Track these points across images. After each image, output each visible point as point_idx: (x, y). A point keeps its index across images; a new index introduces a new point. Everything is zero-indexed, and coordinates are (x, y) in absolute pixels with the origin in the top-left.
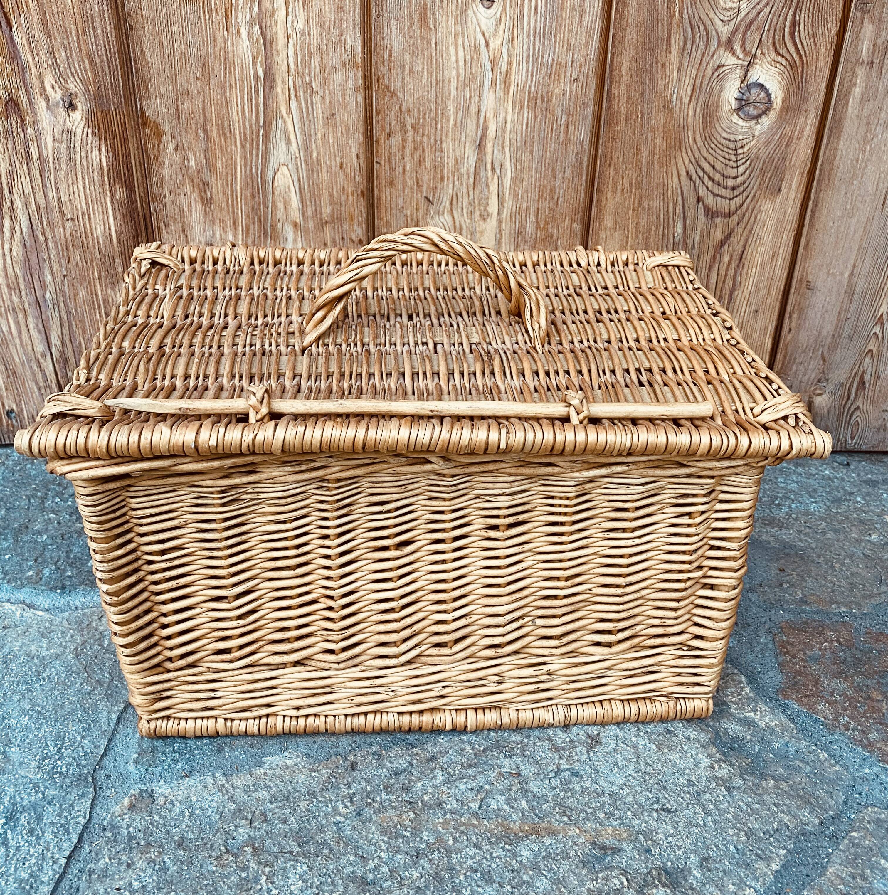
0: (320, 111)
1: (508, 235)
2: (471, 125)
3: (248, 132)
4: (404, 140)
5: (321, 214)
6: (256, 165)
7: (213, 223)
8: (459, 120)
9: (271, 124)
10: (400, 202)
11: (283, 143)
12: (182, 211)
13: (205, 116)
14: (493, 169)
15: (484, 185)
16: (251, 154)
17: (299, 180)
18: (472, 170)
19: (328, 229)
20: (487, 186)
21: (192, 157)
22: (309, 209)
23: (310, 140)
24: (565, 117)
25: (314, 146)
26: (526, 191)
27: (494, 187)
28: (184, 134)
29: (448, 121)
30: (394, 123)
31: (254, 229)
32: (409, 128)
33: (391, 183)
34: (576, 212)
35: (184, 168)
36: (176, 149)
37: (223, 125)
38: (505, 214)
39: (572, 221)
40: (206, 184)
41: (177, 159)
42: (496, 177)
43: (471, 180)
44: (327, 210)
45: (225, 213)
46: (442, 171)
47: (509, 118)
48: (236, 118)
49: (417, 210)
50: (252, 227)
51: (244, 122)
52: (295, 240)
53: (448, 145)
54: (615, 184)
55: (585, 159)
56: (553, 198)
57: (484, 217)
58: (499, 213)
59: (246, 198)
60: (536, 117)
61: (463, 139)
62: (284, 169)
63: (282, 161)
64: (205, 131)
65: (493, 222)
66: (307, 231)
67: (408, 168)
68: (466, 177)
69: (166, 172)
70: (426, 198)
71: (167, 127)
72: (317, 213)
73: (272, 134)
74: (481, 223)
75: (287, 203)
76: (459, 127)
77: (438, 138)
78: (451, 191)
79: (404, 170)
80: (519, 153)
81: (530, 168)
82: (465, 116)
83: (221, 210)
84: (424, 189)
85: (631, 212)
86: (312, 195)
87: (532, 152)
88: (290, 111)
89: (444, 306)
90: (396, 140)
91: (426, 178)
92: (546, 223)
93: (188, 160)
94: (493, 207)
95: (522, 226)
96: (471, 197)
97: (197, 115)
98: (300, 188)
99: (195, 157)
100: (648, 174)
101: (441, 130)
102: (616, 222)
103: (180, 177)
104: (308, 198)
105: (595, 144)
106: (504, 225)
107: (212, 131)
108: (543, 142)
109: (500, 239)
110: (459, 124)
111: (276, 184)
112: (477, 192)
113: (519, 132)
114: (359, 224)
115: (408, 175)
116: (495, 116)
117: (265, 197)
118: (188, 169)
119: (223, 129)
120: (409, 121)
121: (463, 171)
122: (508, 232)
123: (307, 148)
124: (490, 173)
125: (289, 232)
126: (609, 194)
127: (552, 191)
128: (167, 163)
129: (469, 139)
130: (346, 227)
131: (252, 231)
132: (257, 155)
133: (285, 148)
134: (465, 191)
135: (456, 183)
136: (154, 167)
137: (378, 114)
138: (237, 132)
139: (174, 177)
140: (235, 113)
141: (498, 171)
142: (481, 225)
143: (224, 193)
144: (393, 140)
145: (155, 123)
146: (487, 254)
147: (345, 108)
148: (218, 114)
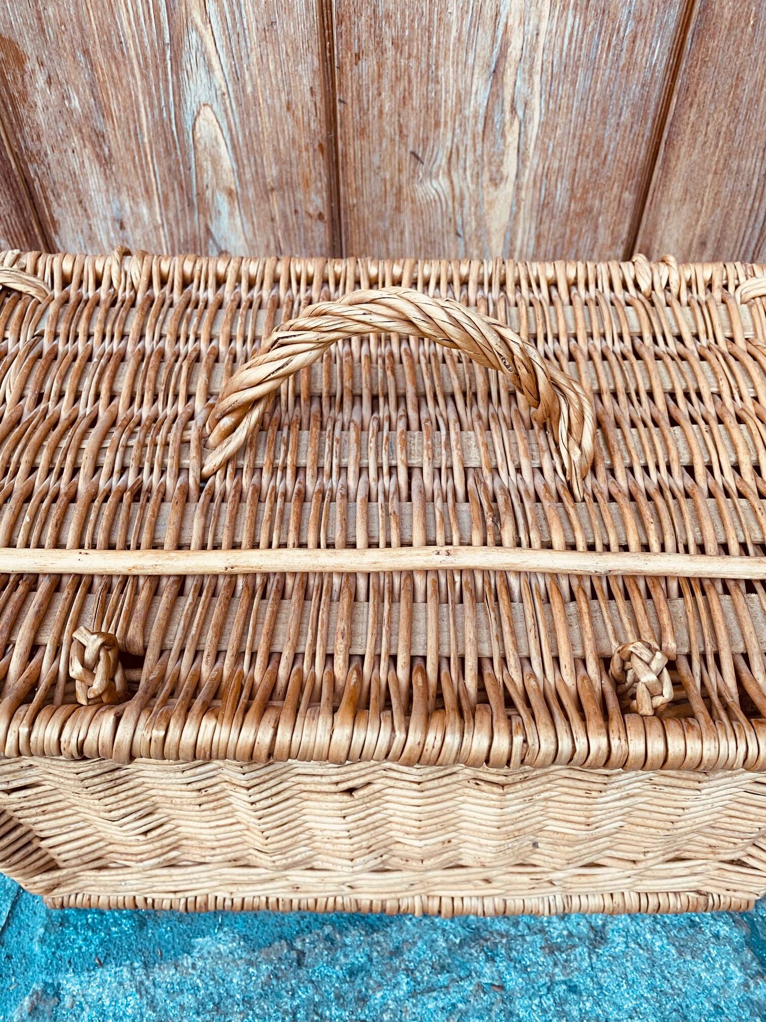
0: (252, 19)
1: (528, 208)
2: (483, 38)
3: (149, 53)
4: (380, 65)
5: (264, 177)
6: (167, 105)
7: (119, 191)
8: (464, 33)
9: (180, 40)
10: (376, 160)
11: (202, 71)
12: (73, 175)
13: (82, 29)
14: (513, 110)
15: (498, 135)
16: (157, 89)
17: (230, 129)
18: (482, 111)
19: (274, 197)
20: (503, 135)
21: (73, 95)
22: (247, 170)
23: (241, 67)
24: (631, 24)
25: (247, 76)
26: (560, 145)
27: (512, 138)
28: (55, 57)
29: (449, 31)
30: (364, 36)
31: (175, 198)
32: (388, 44)
33: (362, 132)
34: (630, 175)
35: (65, 113)
36: (49, 81)
37: (110, 43)
38: (527, 177)
39: (623, 188)
40: (101, 135)
41: (53, 96)
42: (516, 123)
43: (480, 127)
44: (272, 172)
45: (133, 178)
46: (437, 113)
47: (544, 27)
48: (127, 30)
49: (400, 171)
50: (171, 195)
51: (141, 37)
52: (231, 214)
53: (447, 72)
54: (694, 133)
55: (655, 95)
56: (598, 155)
57: (495, 182)
58: (517, 176)
59: (158, 156)
60: (586, 25)
61: (470, 61)
62: (207, 112)
63: (203, 100)
64: (86, 52)
65: (508, 188)
66: (246, 201)
67: (386, 109)
68: (472, 121)
69: (41, 118)
70: (414, 154)
71: (28, 47)
72: (259, 176)
73: (185, 57)
74: (491, 189)
75: (215, 161)
76: (466, 43)
77: (432, 61)
78: (449, 144)
79: (381, 112)
80: (555, 84)
81: (569, 108)
82: (475, 25)
83: (127, 173)
84: (411, 140)
85: (710, 176)
86: (251, 151)
87: (573, 83)
88: (207, 21)
89: (427, 383)
90: (368, 65)
91: (412, 123)
92: (585, 191)
93: (69, 99)
94: (510, 166)
95: (550, 195)
96: (479, 152)
97: (69, 27)
98: (232, 139)
99: (78, 94)
100: (747, 120)
101: (438, 48)
102: (686, 191)
103: (61, 125)
104: (244, 154)
105: (674, 71)
106: (523, 194)
107: (95, 53)
108: (594, 67)
109: (517, 213)
110: (465, 36)
111: (198, 135)
112: (488, 144)
113: (557, 50)
114: (318, 192)
115: (386, 118)
116: (522, 22)
117: (185, 153)
118: (71, 112)
119: (112, 48)
120: (388, 33)
121: (469, 112)
122: (528, 202)
123: (237, 78)
124: (508, 116)
125: (222, 203)
126: (683, 150)
127: (599, 144)
128: (39, 104)
129: (479, 62)
130: (300, 196)
131: (171, 202)
132: (166, 90)
133: (205, 81)
134: (470, 143)
135: (458, 131)
136: (23, 112)
137: (340, 22)
138: (133, 53)
139: (53, 124)
140: (125, 23)
141: (520, 113)
142: (490, 193)
143: (127, 149)
144: (363, 64)
145: (10, 41)
146: (502, 338)
147: (291, 11)
148: (100, 25)
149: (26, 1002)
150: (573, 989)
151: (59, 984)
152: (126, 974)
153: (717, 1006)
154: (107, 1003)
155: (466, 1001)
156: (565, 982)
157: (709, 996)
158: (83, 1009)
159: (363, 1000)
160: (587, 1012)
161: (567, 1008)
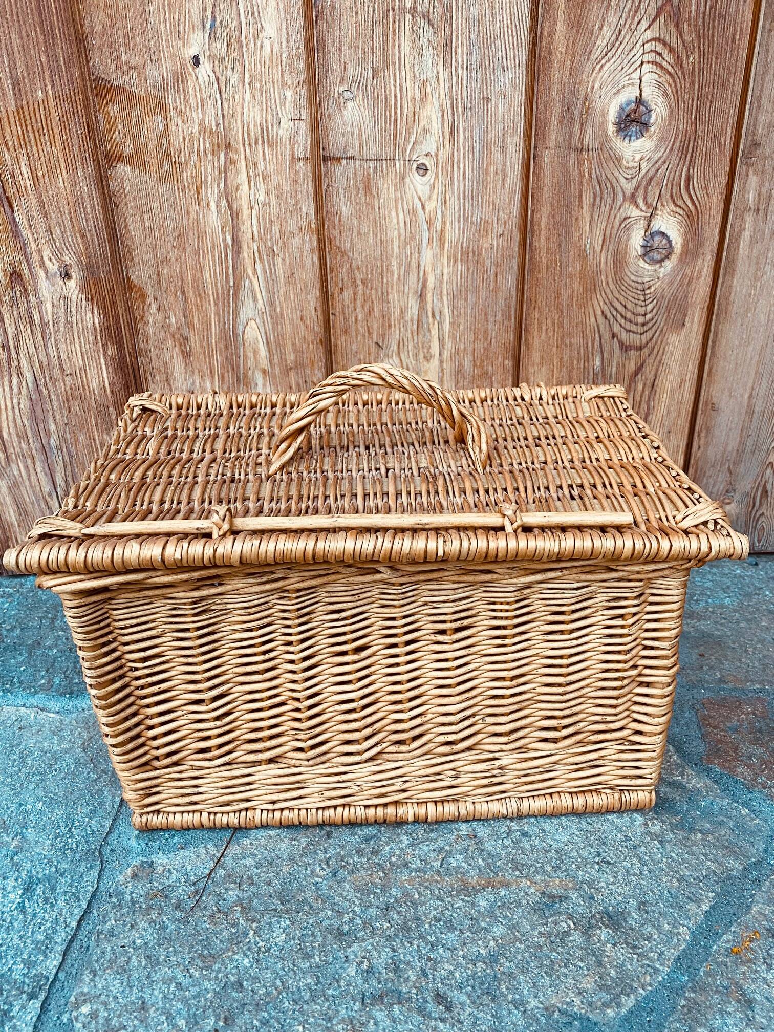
0: (281, 271)
1: (449, 373)
2: (413, 278)
3: (220, 291)
4: (355, 294)
5: (286, 361)
6: (228, 320)
7: (193, 373)
8: (402, 274)
9: (239, 284)
10: (354, 348)
11: (251, 301)
12: (165, 363)
13: (182, 280)
14: (433, 316)
15: (426, 331)
16: (223, 311)
17: (266, 333)
18: (415, 318)
19: (292, 374)
20: (429, 331)
21: (172, 316)
22: (276, 357)
23: (274, 297)
24: (493, 268)
25: (277, 302)
26: (463, 334)
27: (435, 332)
28: (164, 296)
29: (393, 275)
30: (346, 279)
31: (229, 376)
32: (359, 282)
33: (346, 332)
34: (508, 351)
35: (166, 326)
36: (159, 309)
37: (198, 286)
38: (446, 354)
39: (504, 359)
40: (186, 339)
41: (160, 317)
42: (436, 323)
43: (415, 327)
44: (291, 357)
45: (203, 364)
46: (389, 319)
47: (445, 271)
48: (209, 281)
49: (369, 354)
50: (226, 375)
51: (216, 283)
52: (264, 385)
53: (394, 296)
54: (540, 324)
55: (513, 304)
56: (486, 339)
57: (427, 358)
58: (440, 354)
59: (220, 350)
60: (468, 269)
61: (406, 291)
62: (252, 323)
63: (250, 316)
64: (183, 292)
65: (435, 362)
66: (274, 377)
67: (359, 318)
68: (410, 323)
69: (151, 330)
70: (377, 343)
71: (150, 291)
72: (282, 360)
73: (241, 293)
74: (425, 363)
75: (255, 353)
76: (403, 280)
77: (385, 291)
78: (397, 337)
79: (356, 320)
80: (456, 301)
81: (466, 314)
82: (407, 271)
83: (199, 361)
84: (375, 335)
85: (555, 349)
86: (278, 345)
87: (466, 300)
88: (255, 273)
90: (348, 294)
91: (375, 326)
92: (482, 361)
93: (169, 318)
94: (435, 348)
95: (461, 365)
96: (416, 341)
97: (175, 279)
98: (267, 339)
99: (175, 315)
100: (568, 315)
101: (387, 284)
102: (542, 358)
103: (163, 334)
104: (274, 347)
105: (521, 291)
106: (445, 365)
107: (188, 292)
108: (476, 291)
109: (443, 377)
110: (402, 278)
111: (246, 337)
112: (420, 336)
113: (455, 281)
114: (320, 369)
115: (360, 324)
116: (433, 269)
117: (237, 348)
118: (169, 326)
119: (199, 290)
120: (359, 277)
121: (408, 318)
122: (449, 370)
123: (271, 303)
124: (431, 320)
125: (259, 379)
126: (535, 334)
127: (486, 332)
128: (151, 322)
129: (412, 291)
130: (308, 371)
131: (226, 379)
132: (229, 312)
133: (252, 306)
134: (410, 336)
135: (402, 329)
136: (140, 326)
137: (332, 271)
138: (211, 292)
139: (157, 333)
140: (208, 276)
141: (438, 318)
142: (425, 366)
143: (202, 347)
144: (345, 293)
145: (140, 287)
146: (430, 386)
147: (303, 268)
148: (194, 277)
149: (129, 871)
150: (525, 834)
151: (152, 861)
152: (202, 851)
153: (625, 836)
154: (189, 868)
155: (451, 845)
156: (519, 831)
157: (620, 832)
158: (171, 873)
159: (376, 853)
160: (536, 846)
161: (521, 845)
